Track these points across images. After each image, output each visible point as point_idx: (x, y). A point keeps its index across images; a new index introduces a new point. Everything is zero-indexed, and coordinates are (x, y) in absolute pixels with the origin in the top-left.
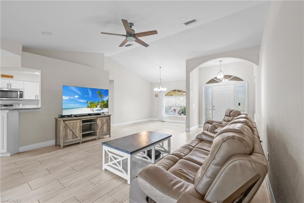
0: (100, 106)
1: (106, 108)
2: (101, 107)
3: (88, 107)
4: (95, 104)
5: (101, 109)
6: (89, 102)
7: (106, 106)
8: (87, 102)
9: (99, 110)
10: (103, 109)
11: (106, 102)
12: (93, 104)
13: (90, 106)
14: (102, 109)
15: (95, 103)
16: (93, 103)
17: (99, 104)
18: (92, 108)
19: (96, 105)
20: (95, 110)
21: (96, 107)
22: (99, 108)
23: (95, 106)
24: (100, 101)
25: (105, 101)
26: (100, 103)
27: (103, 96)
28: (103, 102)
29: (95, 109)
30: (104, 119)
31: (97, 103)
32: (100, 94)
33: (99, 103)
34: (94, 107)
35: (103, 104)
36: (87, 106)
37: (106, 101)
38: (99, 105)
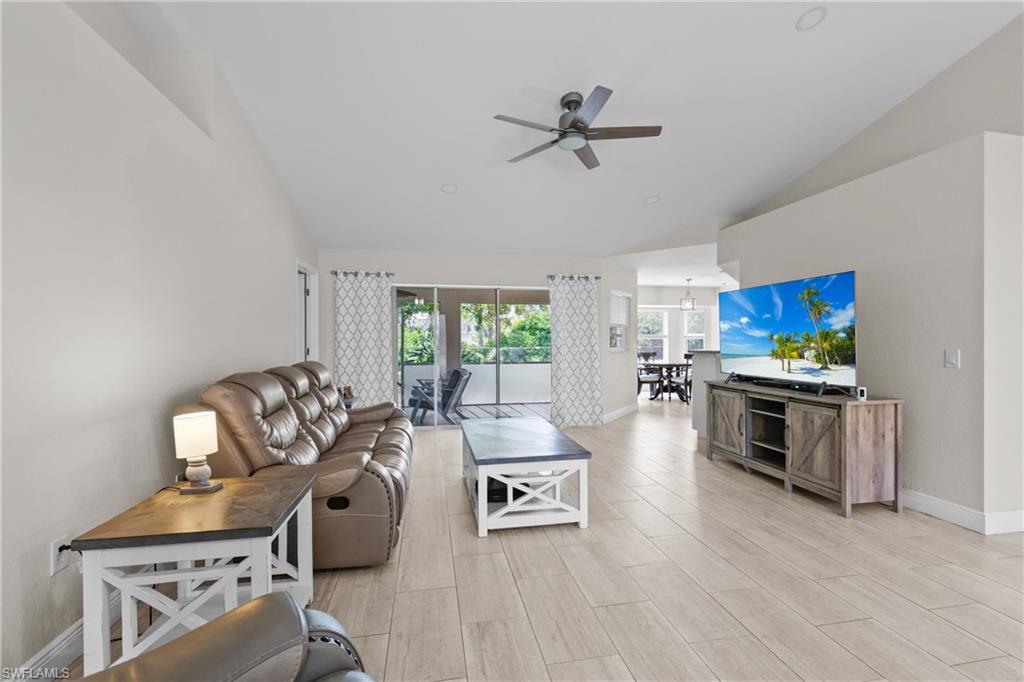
0: (813, 352)
1: (843, 367)
2: (818, 358)
3: (775, 355)
4: (795, 345)
5: (820, 366)
6: (775, 337)
7: (845, 355)
8: (772, 338)
9: (810, 371)
10: (830, 366)
11: (842, 335)
12: (788, 344)
13: (780, 352)
14: (825, 368)
15: (796, 339)
16: (788, 340)
17: (813, 345)
18: (786, 361)
19: (798, 348)
20: (799, 370)
21: (801, 356)
22: (809, 362)
23: (795, 354)
24: (816, 334)
25: (837, 332)
26: (816, 342)
27: (827, 309)
28: (828, 333)
29: (796, 364)
30: (820, 416)
31: (802, 340)
32: (811, 302)
33: (808, 340)
34: (791, 357)
35: (826, 345)
36: (771, 353)
37: (844, 330)
38: (810, 348)
